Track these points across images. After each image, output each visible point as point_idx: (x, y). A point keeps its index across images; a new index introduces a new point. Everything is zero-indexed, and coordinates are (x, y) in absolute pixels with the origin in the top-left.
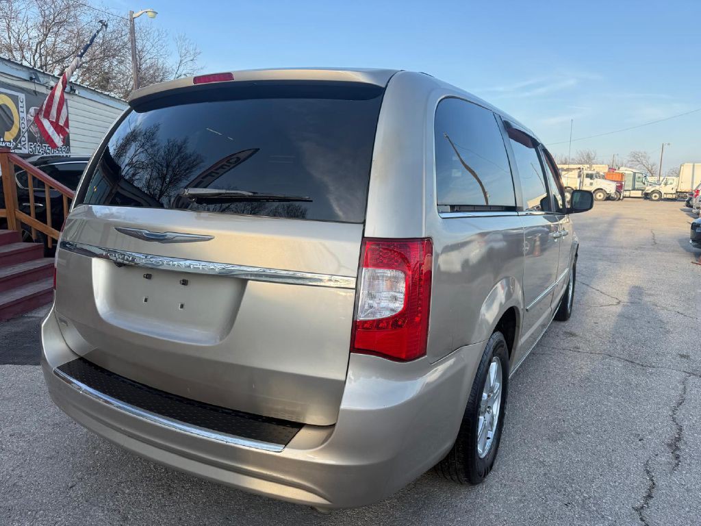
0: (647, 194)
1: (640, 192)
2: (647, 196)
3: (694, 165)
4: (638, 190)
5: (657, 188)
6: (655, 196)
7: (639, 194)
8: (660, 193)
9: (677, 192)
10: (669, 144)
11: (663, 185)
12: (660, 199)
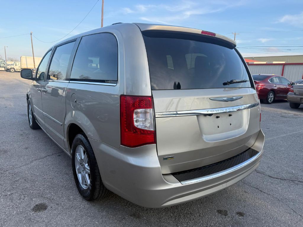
0: (8, 69)
1: (4, 68)
2: (8, 70)
3: (26, 57)
4: (2, 67)
5: (12, 66)
6: (12, 70)
7: (3, 69)
8: (14, 69)
9: (21, 68)
10: (7, 47)
11: (14, 65)
12: (15, 71)
